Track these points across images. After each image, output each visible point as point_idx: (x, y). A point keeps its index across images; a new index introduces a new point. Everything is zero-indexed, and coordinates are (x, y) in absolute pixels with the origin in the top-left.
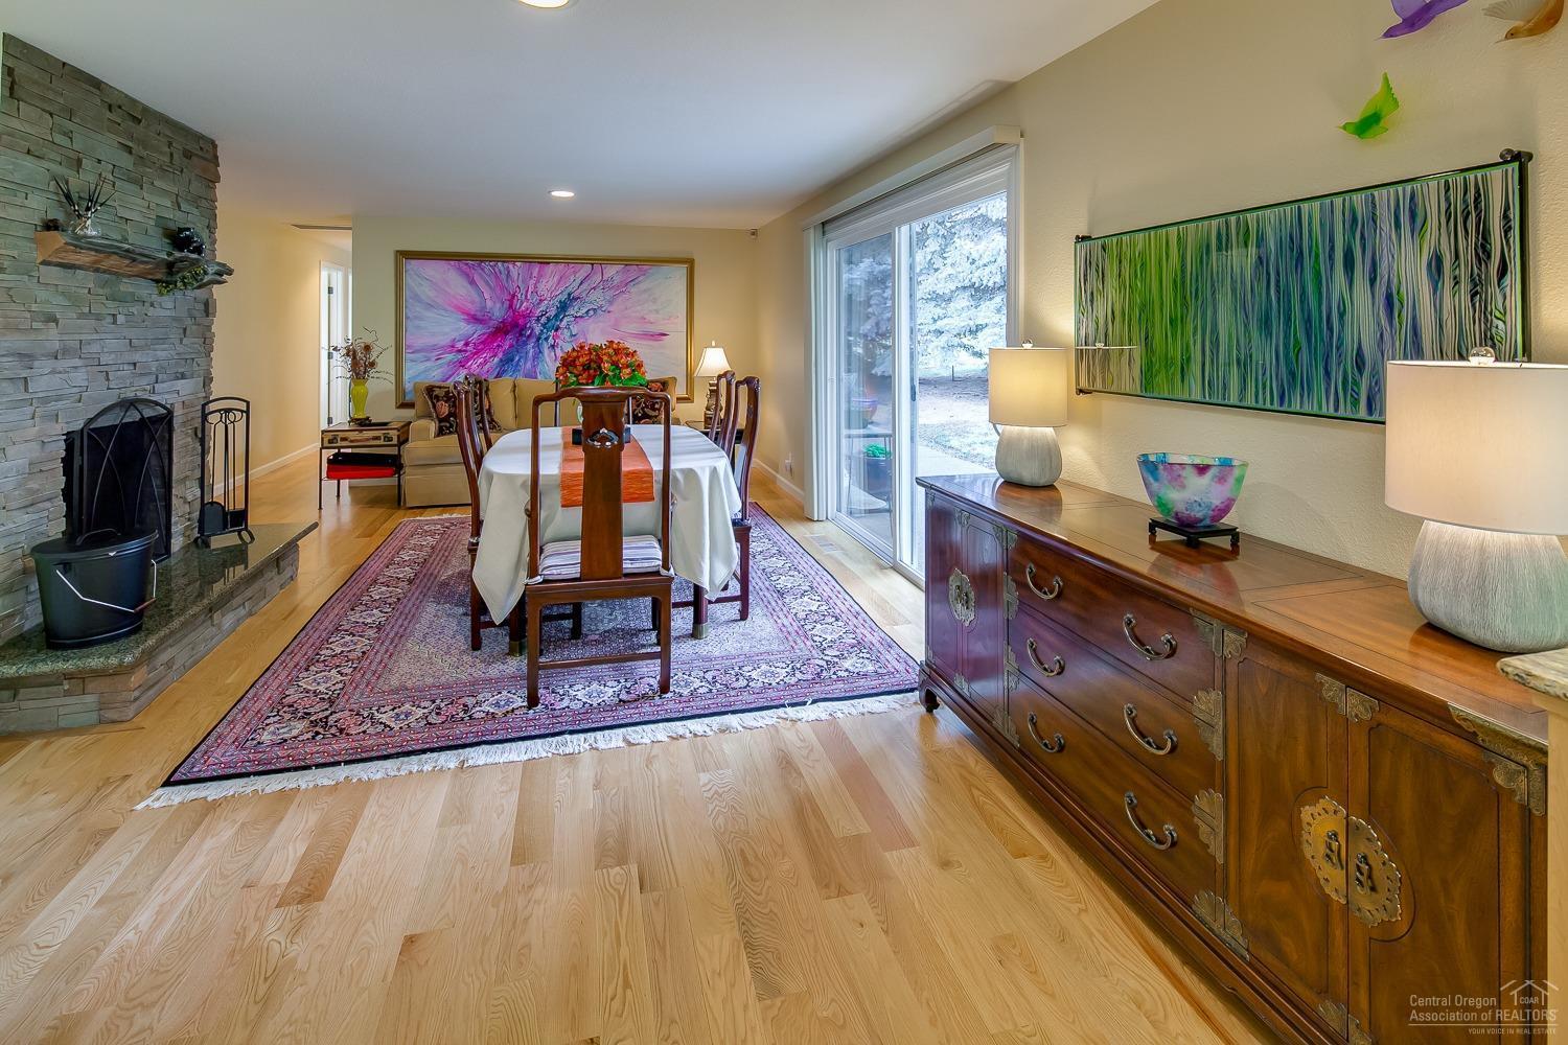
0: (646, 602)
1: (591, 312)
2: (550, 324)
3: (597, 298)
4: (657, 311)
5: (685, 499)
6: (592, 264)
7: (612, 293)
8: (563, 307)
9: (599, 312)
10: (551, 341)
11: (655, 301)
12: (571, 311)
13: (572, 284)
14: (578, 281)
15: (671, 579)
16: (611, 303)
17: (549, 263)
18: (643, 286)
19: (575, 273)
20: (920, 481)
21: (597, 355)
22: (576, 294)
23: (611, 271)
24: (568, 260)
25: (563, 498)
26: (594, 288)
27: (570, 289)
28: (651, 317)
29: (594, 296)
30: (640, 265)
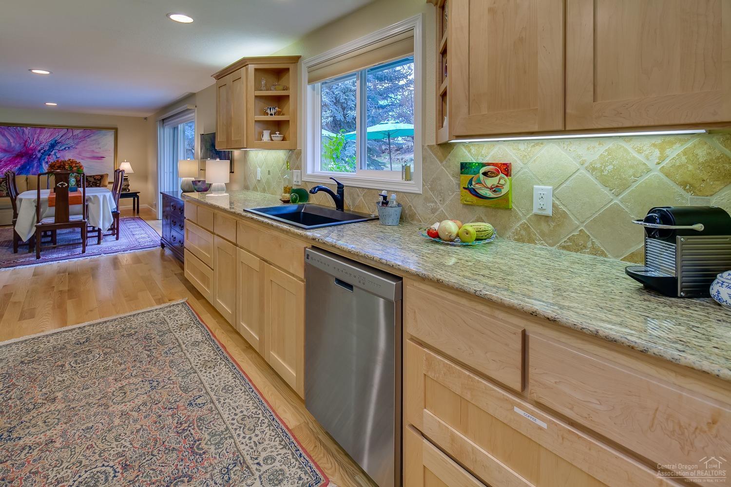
0: (79, 230)
1: (67, 148)
2: (46, 153)
3: (70, 142)
4: (100, 148)
5: (94, 204)
6: (68, 129)
7: (77, 140)
8: (52, 146)
9: (71, 148)
10: (46, 160)
11: (99, 144)
12: (57, 148)
13: (57, 136)
14: (60, 136)
15: (85, 222)
16: (77, 144)
17: (45, 128)
18: (93, 138)
19: (59, 132)
20: (161, 193)
21: (64, 164)
22: (59, 141)
23: (77, 132)
24: (55, 127)
25: (49, 204)
26: (69, 139)
27: (56, 139)
28: (97, 150)
29: (68, 142)
30: (90, 130)
